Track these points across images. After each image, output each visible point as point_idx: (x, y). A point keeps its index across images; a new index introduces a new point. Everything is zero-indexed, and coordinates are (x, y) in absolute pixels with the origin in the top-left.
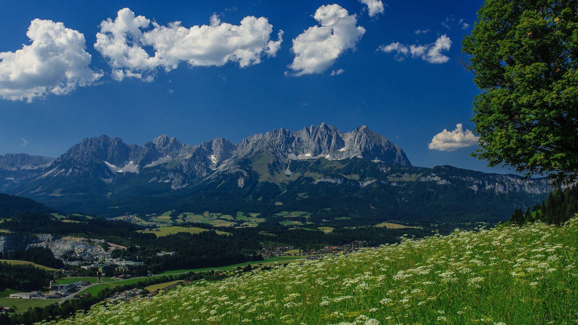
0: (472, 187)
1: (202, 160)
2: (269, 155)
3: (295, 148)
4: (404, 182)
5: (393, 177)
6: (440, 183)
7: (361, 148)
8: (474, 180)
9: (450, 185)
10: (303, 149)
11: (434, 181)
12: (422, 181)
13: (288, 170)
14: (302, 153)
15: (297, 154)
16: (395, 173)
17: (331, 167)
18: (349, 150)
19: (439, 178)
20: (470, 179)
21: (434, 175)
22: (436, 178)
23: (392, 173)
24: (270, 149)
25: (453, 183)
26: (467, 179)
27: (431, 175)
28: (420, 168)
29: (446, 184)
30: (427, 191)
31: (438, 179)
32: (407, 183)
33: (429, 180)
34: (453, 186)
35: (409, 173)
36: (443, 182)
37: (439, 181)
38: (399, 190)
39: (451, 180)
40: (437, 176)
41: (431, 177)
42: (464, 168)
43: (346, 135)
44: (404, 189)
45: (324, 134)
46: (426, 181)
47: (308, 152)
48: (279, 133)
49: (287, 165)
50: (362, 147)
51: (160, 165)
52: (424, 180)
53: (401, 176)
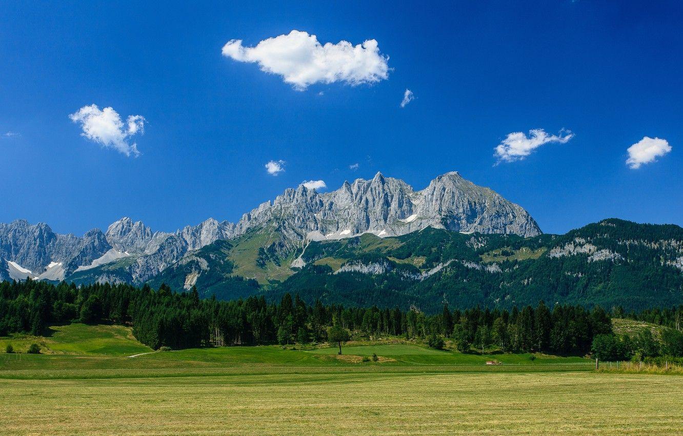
0: (674, 263)
1: (174, 256)
2: (269, 234)
3: (322, 221)
4: (516, 262)
5: (495, 255)
6: (596, 259)
7: (440, 211)
8: (679, 246)
9: (620, 261)
10: (338, 223)
11: (581, 254)
12: (554, 257)
13: (300, 259)
14: (335, 229)
15: (324, 231)
16: (499, 247)
17: (378, 248)
18: (421, 219)
19: (593, 248)
20: (669, 244)
21: (582, 241)
22: (587, 248)
23: (492, 249)
24: (274, 224)
25: (626, 256)
26: (660, 244)
27: (575, 242)
28: (556, 236)
29: (610, 260)
30: (565, 276)
31: (590, 250)
32: (520, 263)
33: (570, 253)
34: (626, 263)
35: (530, 246)
36: (604, 255)
37: (592, 255)
38: (503, 280)
39: (622, 250)
40: (590, 242)
41: (575, 247)
42: (653, 223)
43: (421, 194)
44: (512, 277)
45: (377, 192)
46: (563, 256)
47: (346, 227)
48: (296, 196)
49: (300, 251)
50: (444, 208)
51: (102, 266)
52: (558, 255)
53: (513, 254)
